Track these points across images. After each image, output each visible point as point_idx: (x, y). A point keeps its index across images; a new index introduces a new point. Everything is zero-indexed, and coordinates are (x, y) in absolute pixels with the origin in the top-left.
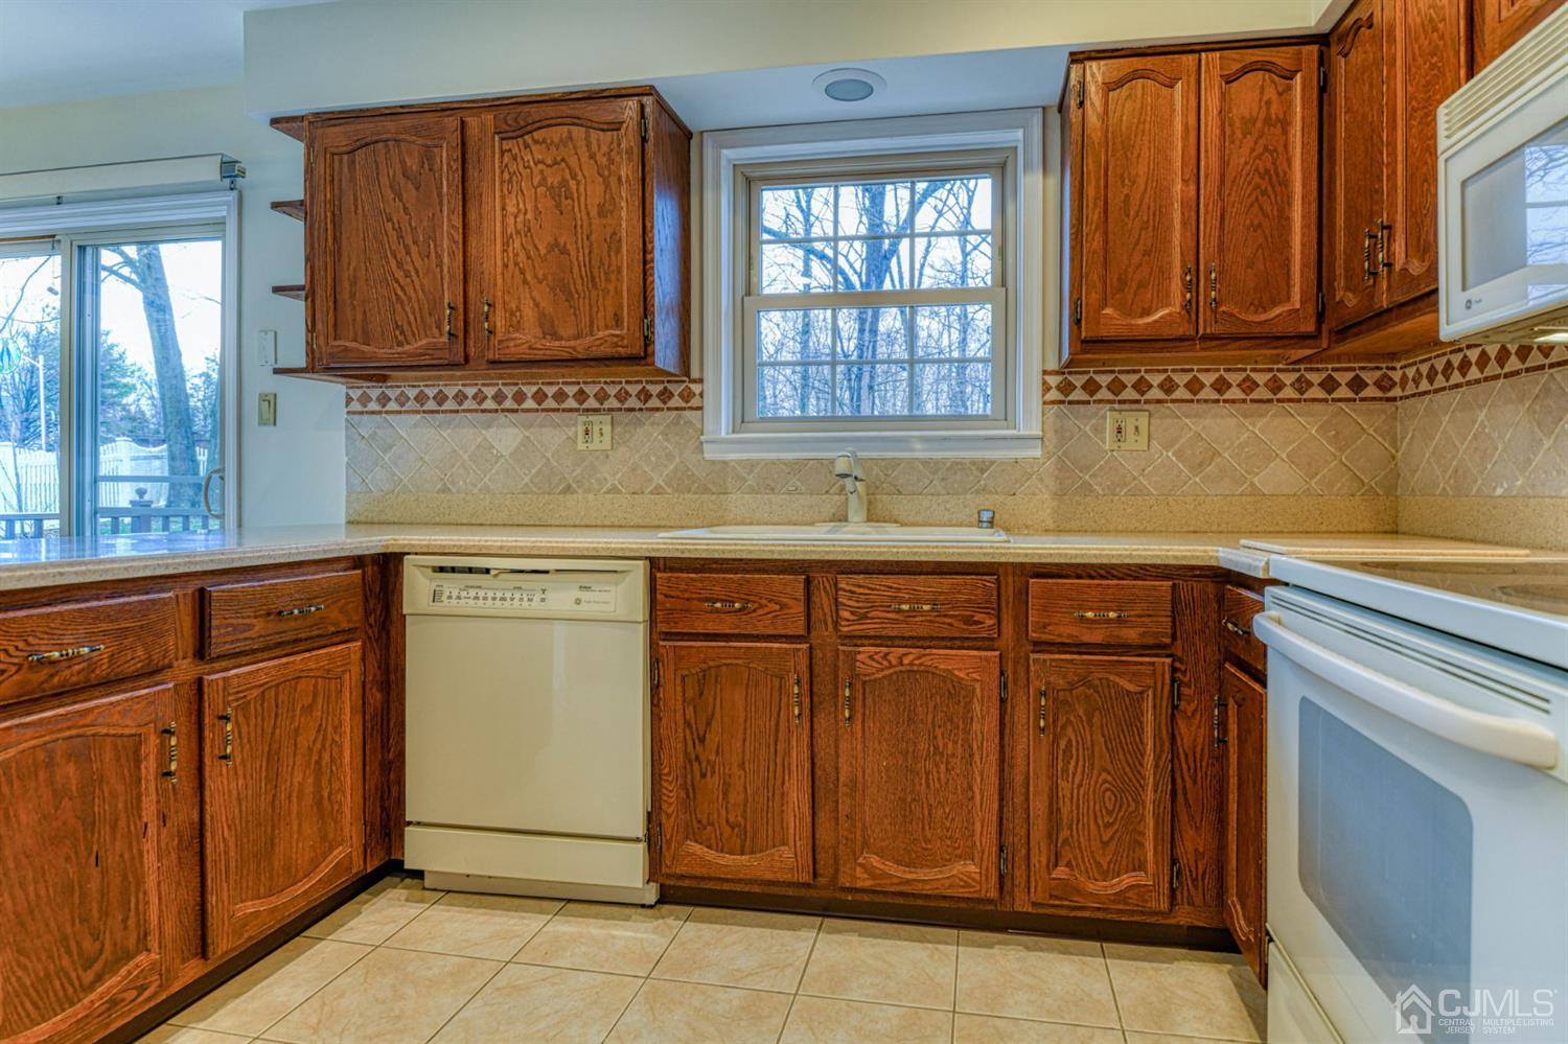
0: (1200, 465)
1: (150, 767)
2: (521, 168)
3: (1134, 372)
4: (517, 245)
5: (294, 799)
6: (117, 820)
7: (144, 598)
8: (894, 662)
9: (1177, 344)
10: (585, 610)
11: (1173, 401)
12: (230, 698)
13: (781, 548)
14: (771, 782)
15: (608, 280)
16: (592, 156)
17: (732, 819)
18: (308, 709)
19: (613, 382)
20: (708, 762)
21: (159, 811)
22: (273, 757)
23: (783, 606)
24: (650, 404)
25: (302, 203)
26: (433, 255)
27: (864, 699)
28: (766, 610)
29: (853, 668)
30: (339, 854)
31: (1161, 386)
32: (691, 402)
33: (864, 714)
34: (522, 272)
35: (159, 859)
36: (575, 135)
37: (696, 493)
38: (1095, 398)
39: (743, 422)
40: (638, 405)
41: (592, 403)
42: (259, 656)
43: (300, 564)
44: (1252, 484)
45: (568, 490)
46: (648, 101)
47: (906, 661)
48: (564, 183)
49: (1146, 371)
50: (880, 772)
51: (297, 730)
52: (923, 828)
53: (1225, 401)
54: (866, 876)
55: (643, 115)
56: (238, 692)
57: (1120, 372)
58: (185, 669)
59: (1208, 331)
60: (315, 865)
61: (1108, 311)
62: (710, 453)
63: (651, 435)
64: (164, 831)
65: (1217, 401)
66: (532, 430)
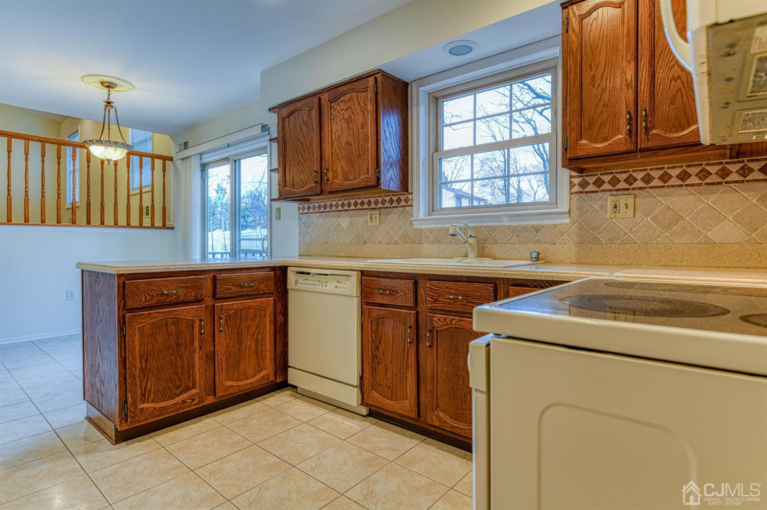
0: (669, 225)
1: (197, 330)
2: (337, 113)
3: (626, 172)
4: (336, 144)
5: (247, 350)
6: (186, 345)
7: (195, 277)
8: (448, 322)
9: (625, 156)
10: (338, 291)
11: (650, 188)
12: (224, 312)
13: (403, 268)
14: (402, 371)
15: (365, 154)
16: (359, 104)
17: (388, 385)
18: (253, 320)
19: (380, 196)
20: (380, 358)
21: (199, 345)
22: (239, 334)
23: (405, 294)
24: (393, 205)
25: (277, 138)
26: (312, 152)
27: (437, 338)
28: (400, 295)
29: (432, 324)
30: (264, 372)
31: (643, 179)
32: (408, 203)
33: (437, 345)
34: (337, 155)
35: (199, 360)
36: (353, 96)
37: (410, 244)
38: (601, 189)
39: (433, 211)
40: (389, 205)
41: (373, 206)
42: (235, 299)
43: (251, 268)
44: (706, 236)
45: (365, 242)
46: (378, 76)
47: (453, 323)
48: (350, 117)
49: (633, 171)
50: (444, 374)
51: (249, 326)
52: (462, 403)
53: (686, 185)
54: (437, 420)
55: (376, 83)
56: (226, 310)
57: (616, 173)
58: (209, 301)
59: (643, 146)
60: (255, 375)
61: (584, 141)
62: (416, 226)
63: (393, 218)
64: (201, 352)
65: (681, 186)
66: (353, 218)
